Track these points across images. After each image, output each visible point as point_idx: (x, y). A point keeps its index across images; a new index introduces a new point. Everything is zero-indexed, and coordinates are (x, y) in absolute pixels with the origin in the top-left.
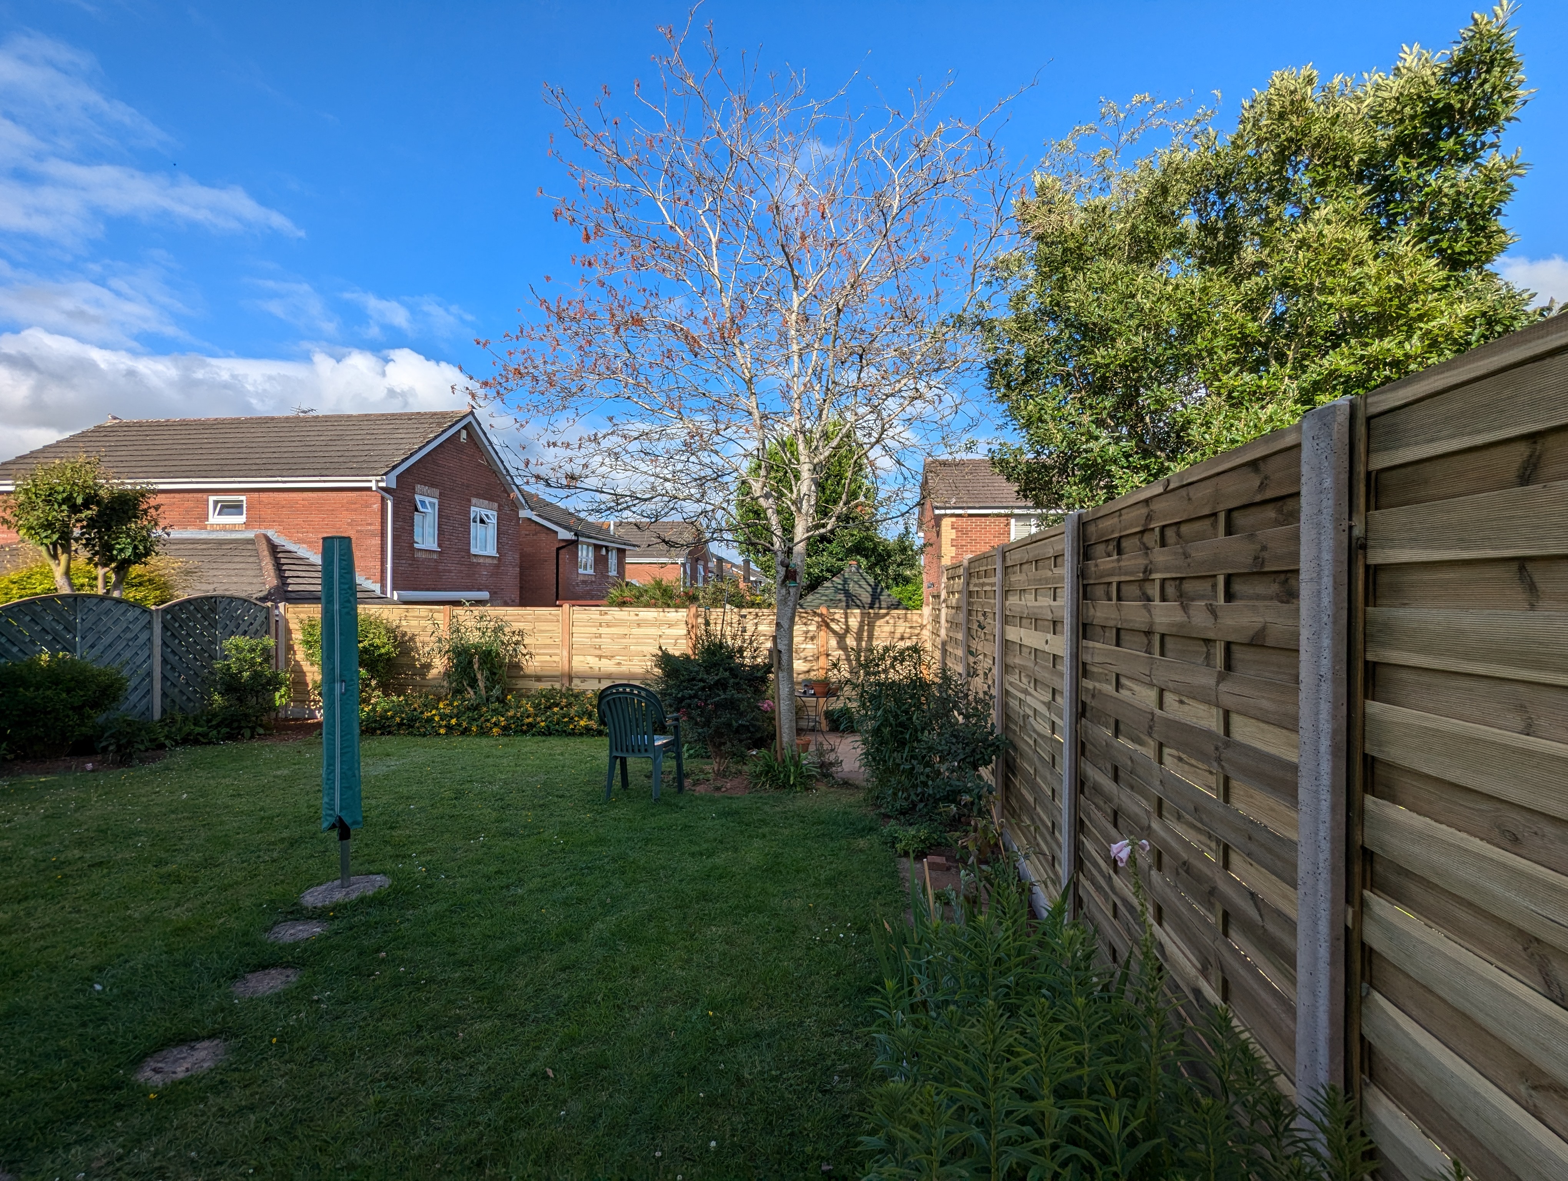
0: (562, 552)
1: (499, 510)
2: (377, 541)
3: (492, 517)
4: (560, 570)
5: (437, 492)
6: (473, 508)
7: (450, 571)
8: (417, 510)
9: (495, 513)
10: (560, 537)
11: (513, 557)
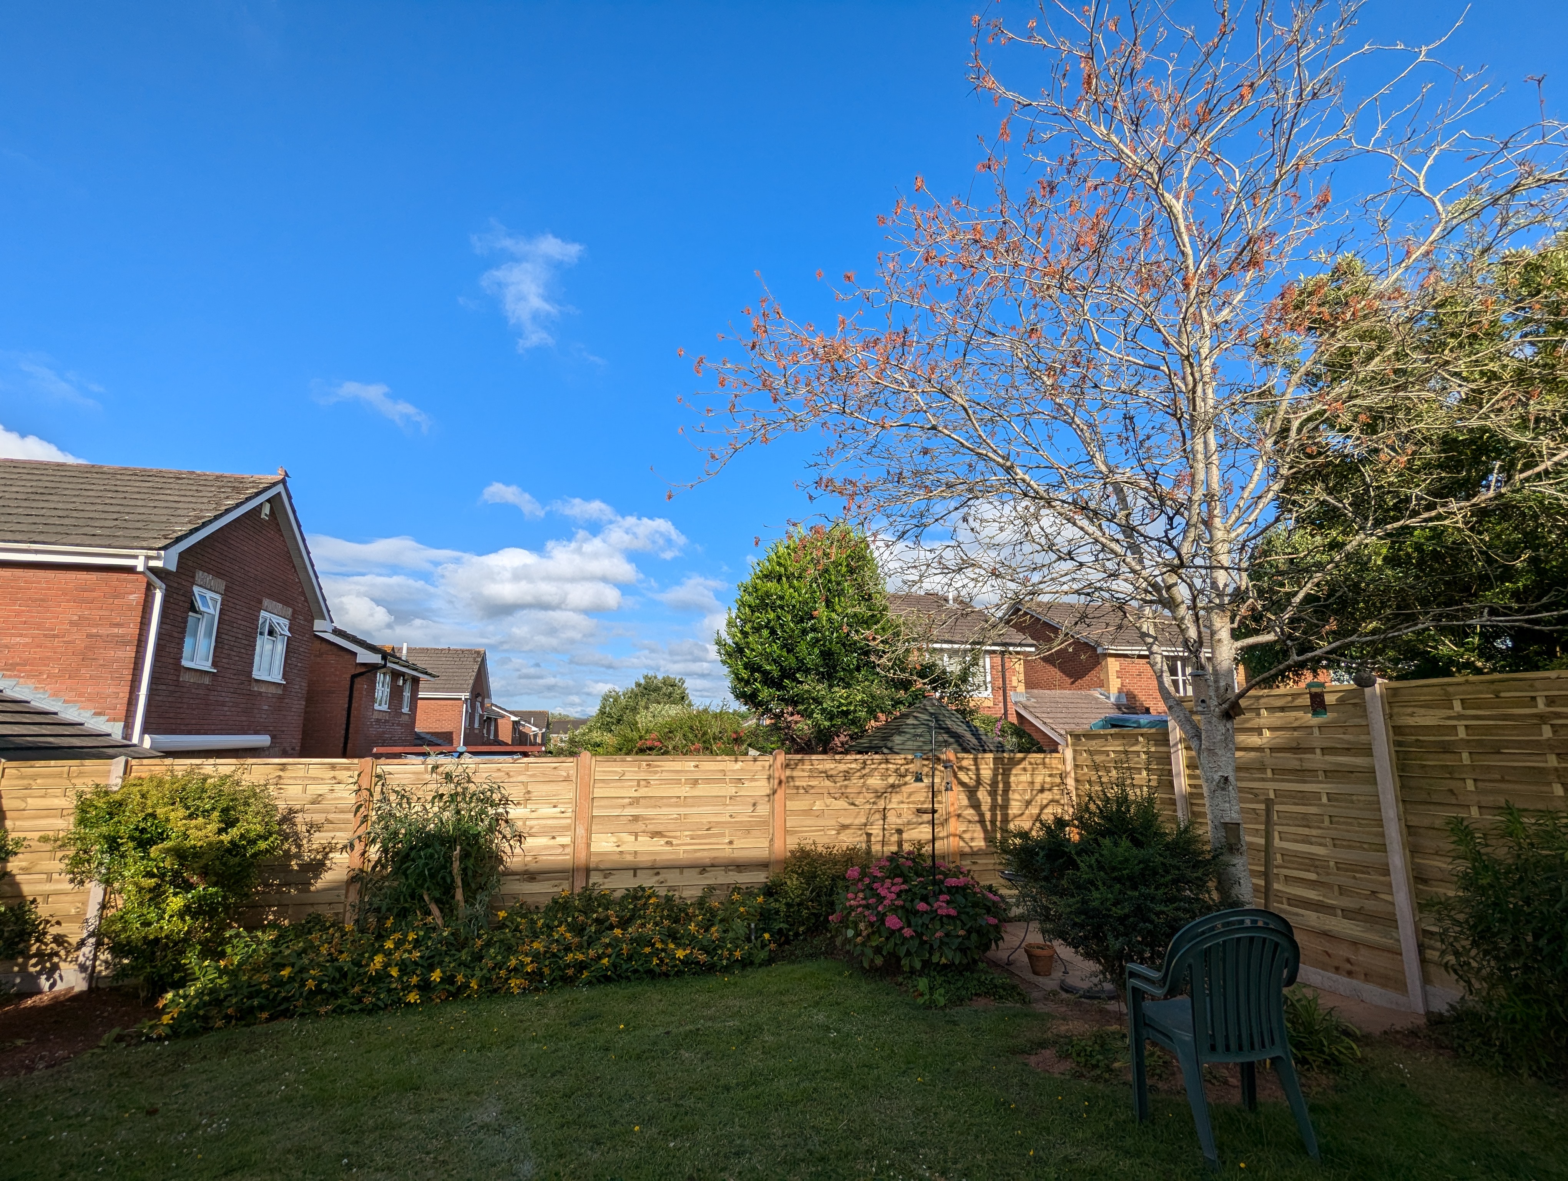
0: (358, 680)
1: (293, 620)
2: (130, 652)
3: (282, 624)
4: (354, 705)
5: (222, 585)
6: (263, 613)
7: (223, 704)
8: (193, 608)
9: (287, 622)
10: (359, 660)
11: (300, 686)
